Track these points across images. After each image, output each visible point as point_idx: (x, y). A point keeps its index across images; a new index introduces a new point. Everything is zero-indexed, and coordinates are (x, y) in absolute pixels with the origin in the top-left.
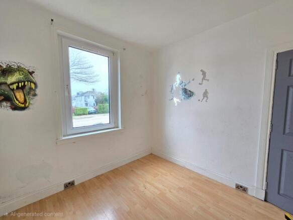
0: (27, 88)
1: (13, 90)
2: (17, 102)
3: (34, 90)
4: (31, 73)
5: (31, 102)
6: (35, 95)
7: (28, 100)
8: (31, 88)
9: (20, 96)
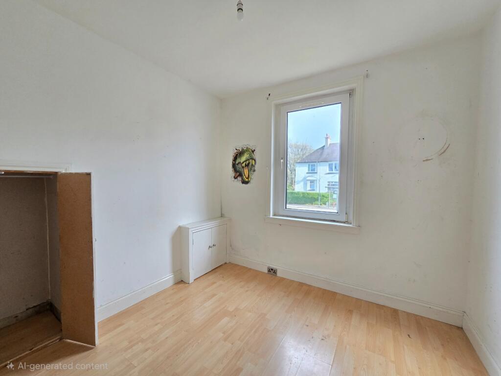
0: (250, 165)
1: (243, 167)
2: (244, 177)
3: (254, 166)
4: (253, 151)
5: (252, 177)
6: (254, 171)
7: (250, 176)
8: (252, 165)
9: (246, 171)
